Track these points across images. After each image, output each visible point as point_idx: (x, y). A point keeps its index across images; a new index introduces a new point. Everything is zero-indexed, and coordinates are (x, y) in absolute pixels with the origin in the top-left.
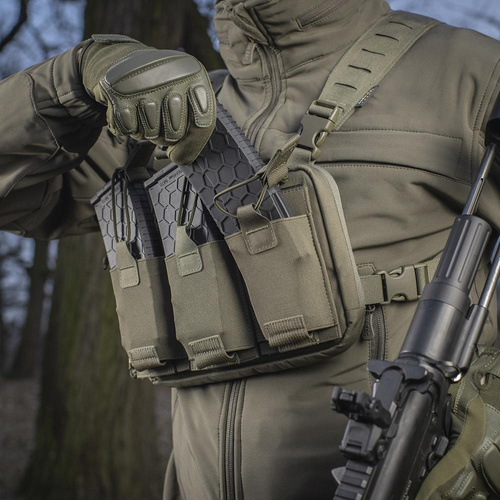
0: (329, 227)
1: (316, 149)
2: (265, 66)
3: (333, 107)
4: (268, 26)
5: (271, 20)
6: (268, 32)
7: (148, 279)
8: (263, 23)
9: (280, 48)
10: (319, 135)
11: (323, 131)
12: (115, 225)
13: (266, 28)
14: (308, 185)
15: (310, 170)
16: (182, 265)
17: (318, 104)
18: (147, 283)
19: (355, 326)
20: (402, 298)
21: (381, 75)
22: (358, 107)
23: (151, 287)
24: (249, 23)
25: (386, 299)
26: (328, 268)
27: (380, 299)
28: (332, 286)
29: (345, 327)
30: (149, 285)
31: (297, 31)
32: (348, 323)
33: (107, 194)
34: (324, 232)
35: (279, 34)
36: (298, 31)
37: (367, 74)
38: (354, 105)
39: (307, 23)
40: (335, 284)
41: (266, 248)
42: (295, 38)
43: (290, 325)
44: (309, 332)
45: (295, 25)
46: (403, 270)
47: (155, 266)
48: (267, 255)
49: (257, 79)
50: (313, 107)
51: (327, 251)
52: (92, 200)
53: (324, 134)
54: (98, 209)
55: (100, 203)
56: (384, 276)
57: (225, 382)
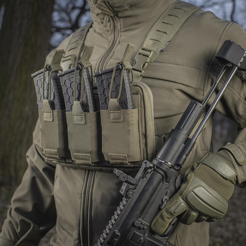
0: (146, 116)
1: (143, 71)
2: (112, 25)
3: (150, 51)
7: (57, 120)
10: (144, 65)
11: (146, 62)
12: (44, 90)
13: (113, 9)
14: (140, 94)
17: (143, 49)
18: (56, 122)
21: (172, 35)
22: (162, 51)
23: (58, 124)
24: (105, 8)
26: (142, 134)
30: (57, 123)
33: (41, 75)
34: (144, 118)
35: (119, 11)
36: (128, 10)
37: (165, 35)
38: (160, 50)
39: (132, 6)
40: (144, 141)
41: (117, 121)
42: (127, 13)
43: (121, 158)
44: (129, 162)
45: (127, 7)
47: (60, 114)
48: (116, 124)
49: (109, 31)
50: (141, 51)
51: (144, 126)
52: (32, 75)
53: (147, 64)
54: (35, 80)
55: (37, 78)
56: (165, 137)
57: (86, 170)
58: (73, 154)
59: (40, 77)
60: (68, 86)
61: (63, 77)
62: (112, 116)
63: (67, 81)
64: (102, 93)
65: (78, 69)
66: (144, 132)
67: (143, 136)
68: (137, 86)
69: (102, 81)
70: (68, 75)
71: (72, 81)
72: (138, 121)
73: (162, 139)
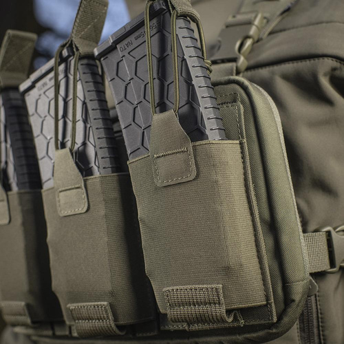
3: (256, 12)
11: (247, 37)
15: (247, 83)
16: (62, 202)
17: (235, 17)
19: (298, 306)
25: (332, 264)
27: (324, 265)
28: (266, 243)
29: (282, 306)
41: (180, 179)
43: (201, 296)
44: (229, 312)
48: (177, 189)
50: (230, 21)
53: (248, 41)
56: (329, 233)
61: (32, 93)
62: (163, 167)
63: (41, 100)
64: (123, 97)
69: (119, 63)
71: (51, 96)
73: (321, 238)
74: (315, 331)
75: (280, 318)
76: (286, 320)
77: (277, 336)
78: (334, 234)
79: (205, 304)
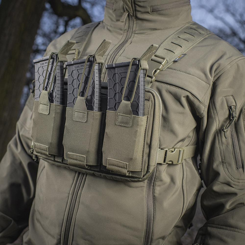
1: (154, 78)
2: (127, 25)
3: (164, 59)
4: (137, 6)
5: (139, 4)
6: (135, 9)
8: (135, 4)
9: (137, 18)
10: (156, 71)
11: (158, 69)
13: (135, 7)
14: (152, 101)
17: (155, 56)
20: (171, 162)
25: (164, 161)
26: (147, 143)
27: (162, 162)
28: (147, 150)
31: (148, 13)
32: (148, 171)
33: (44, 62)
35: (140, 12)
37: (180, 48)
38: (173, 60)
39: (154, 11)
41: (124, 125)
44: (128, 171)
45: (149, 10)
46: (175, 150)
48: (123, 128)
49: (121, 30)
52: (34, 61)
53: (158, 71)
54: (37, 66)
55: (39, 64)
56: (166, 151)
57: (76, 172)
58: (67, 152)
59: (43, 64)
60: (75, 77)
61: (71, 66)
62: (120, 119)
63: (74, 72)
64: (112, 87)
65: (89, 61)
66: (149, 142)
67: (148, 146)
68: (149, 92)
69: (115, 74)
70: (77, 65)
71: (80, 72)
72: (146, 130)
73: (163, 152)
74: (153, 181)
75: (143, 176)
76: (145, 177)
77: (141, 181)
78: (168, 152)
79: (120, 167)
